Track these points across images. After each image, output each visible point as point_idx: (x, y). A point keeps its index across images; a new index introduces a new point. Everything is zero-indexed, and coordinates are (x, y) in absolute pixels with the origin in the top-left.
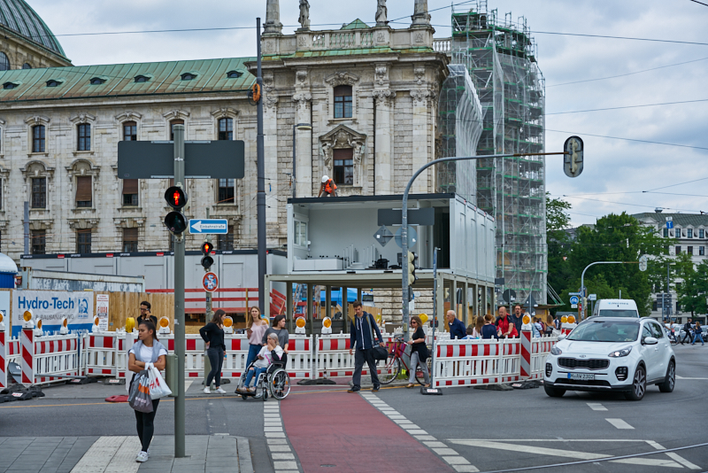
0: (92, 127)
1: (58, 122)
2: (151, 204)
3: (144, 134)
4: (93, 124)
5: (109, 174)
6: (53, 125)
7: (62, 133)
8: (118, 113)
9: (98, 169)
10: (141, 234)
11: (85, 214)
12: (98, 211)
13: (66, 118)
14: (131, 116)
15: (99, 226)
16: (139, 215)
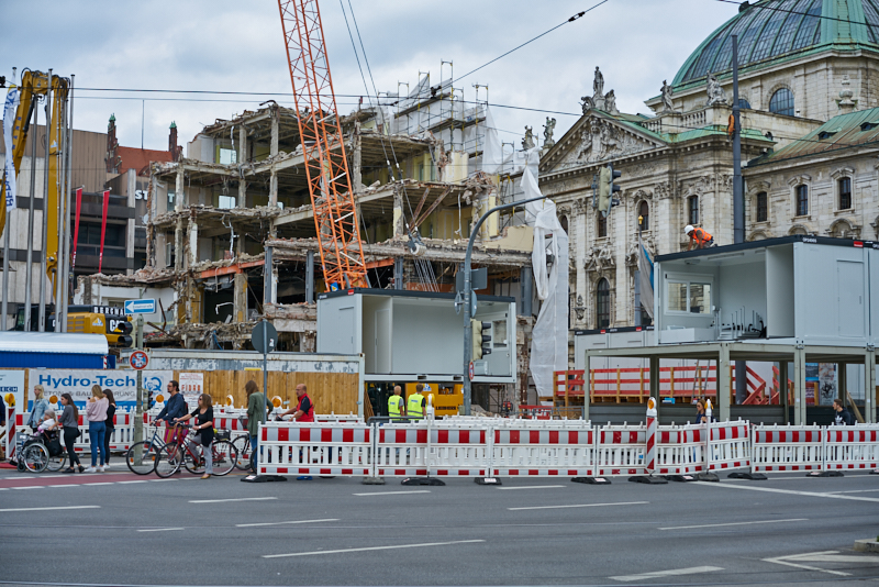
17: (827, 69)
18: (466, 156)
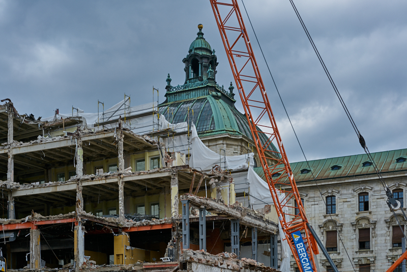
0: (336, 198)
1: (313, 196)
2: (379, 248)
3: (374, 200)
4: (337, 196)
5: (349, 228)
6: (310, 198)
7: (316, 203)
8: (355, 187)
9: (342, 226)
10: (372, 268)
11: (333, 256)
12: (341, 254)
13: (319, 193)
14: (365, 189)
15: (342, 263)
16: (371, 255)
17: (223, 144)
18: (185, 156)
